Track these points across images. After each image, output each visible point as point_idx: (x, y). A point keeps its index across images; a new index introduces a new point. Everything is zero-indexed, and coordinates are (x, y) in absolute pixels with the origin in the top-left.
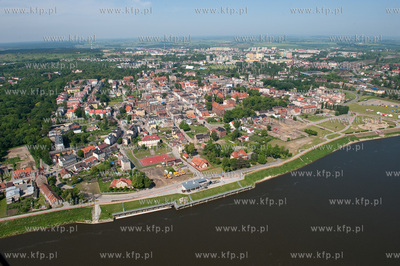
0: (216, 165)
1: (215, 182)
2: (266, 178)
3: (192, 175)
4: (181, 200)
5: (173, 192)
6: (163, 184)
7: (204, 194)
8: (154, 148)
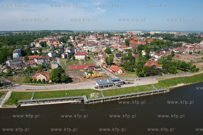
0: (130, 72)
1: (129, 83)
2: (179, 85)
3: (108, 77)
4: (92, 95)
5: (86, 87)
6: (80, 81)
7: (116, 92)
8: (82, 60)
